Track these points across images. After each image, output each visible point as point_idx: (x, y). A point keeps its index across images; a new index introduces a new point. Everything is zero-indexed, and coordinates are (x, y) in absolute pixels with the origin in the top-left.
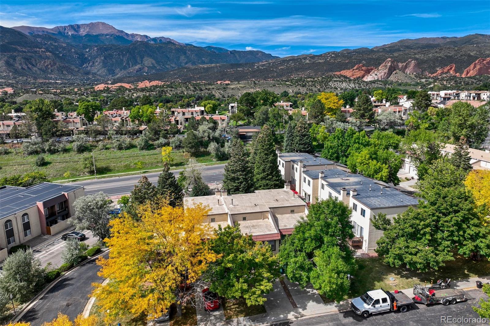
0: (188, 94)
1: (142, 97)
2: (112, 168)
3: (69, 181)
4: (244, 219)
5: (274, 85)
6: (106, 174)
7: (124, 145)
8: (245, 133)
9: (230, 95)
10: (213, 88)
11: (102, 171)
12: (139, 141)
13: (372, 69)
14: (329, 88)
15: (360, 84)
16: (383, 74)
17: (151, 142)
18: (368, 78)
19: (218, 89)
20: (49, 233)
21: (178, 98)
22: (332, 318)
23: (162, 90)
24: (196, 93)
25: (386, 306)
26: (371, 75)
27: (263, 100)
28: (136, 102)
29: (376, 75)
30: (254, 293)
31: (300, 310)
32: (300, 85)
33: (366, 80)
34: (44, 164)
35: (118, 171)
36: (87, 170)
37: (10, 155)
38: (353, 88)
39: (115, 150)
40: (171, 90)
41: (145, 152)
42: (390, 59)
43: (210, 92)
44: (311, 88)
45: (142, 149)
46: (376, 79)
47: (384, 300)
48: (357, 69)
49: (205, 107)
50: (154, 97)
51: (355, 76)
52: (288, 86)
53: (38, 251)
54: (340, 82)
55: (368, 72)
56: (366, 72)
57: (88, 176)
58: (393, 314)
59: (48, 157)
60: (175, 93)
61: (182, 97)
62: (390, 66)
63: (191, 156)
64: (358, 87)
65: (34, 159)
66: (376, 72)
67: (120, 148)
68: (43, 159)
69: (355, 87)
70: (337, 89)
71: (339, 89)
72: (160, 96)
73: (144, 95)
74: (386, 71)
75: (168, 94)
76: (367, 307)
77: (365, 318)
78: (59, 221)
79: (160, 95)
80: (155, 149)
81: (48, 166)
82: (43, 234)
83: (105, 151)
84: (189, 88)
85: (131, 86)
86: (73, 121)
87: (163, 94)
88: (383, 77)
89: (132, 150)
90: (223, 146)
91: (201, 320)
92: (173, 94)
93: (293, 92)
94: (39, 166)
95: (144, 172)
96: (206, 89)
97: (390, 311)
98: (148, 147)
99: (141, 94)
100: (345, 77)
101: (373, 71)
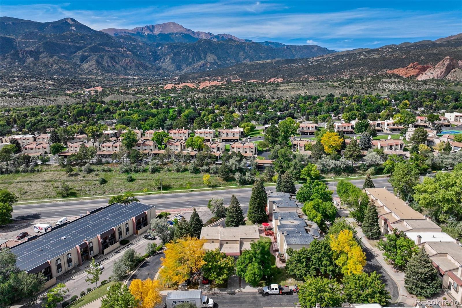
0: (241, 95)
1: (202, 98)
2: (172, 186)
3: (146, 194)
4: (227, 243)
5: (322, 87)
6: (168, 190)
7: (180, 170)
8: (262, 165)
9: (279, 97)
10: (264, 90)
11: (166, 188)
12: (190, 166)
13: (428, 67)
14: (376, 89)
15: (410, 86)
16: (439, 72)
17: (198, 168)
18: (422, 77)
19: (269, 91)
20: (137, 233)
21: (232, 99)
22: (254, 294)
23: (219, 92)
24: (248, 94)
25: (277, 292)
26: (426, 74)
27: (284, 132)
28: (197, 102)
29: (432, 73)
30: (219, 279)
31: (242, 289)
32: (348, 86)
33: (420, 80)
34: (131, 180)
35: (176, 189)
36: (157, 187)
37: (112, 172)
38: (402, 90)
39: (175, 172)
40: (227, 92)
41: (194, 175)
42: (449, 57)
43: (261, 93)
44: (358, 89)
45: (192, 172)
46: (431, 78)
47: (276, 289)
48: (411, 67)
49: (244, 127)
50: (213, 98)
51: (408, 75)
52: (335, 87)
53: (133, 244)
54: (389, 83)
55: (423, 70)
56: (421, 71)
57: (157, 191)
58: (280, 295)
59: (133, 175)
60: (230, 94)
61: (236, 98)
62: (448, 64)
63: (223, 180)
64: (408, 89)
65: (125, 176)
66: (431, 71)
67: (178, 171)
68: (131, 177)
69: (404, 89)
70: (385, 90)
71: (387, 91)
72: (217, 98)
73: (203, 96)
74: (444, 69)
75: (224, 96)
76: (268, 291)
77: (267, 295)
78: (142, 227)
79: (217, 96)
80: (200, 172)
81: (134, 182)
82: (134, 234)
83: (169, 172)
84: (243, 90)
85: (194, 86)
86: (149, 145)
87: (220, 96)
88: (439, 76)
89: (185, 172)
90: (245, 174)
91: (200, 288)
92: (229, 96)
93: (339, 93)
94: (129, 182)
95: (192, 191)
96: (258, 90)
97: (279, 294)
98: (196, 171)
99: (201, 95)
100: (398, 77)
101: (429, 69)
